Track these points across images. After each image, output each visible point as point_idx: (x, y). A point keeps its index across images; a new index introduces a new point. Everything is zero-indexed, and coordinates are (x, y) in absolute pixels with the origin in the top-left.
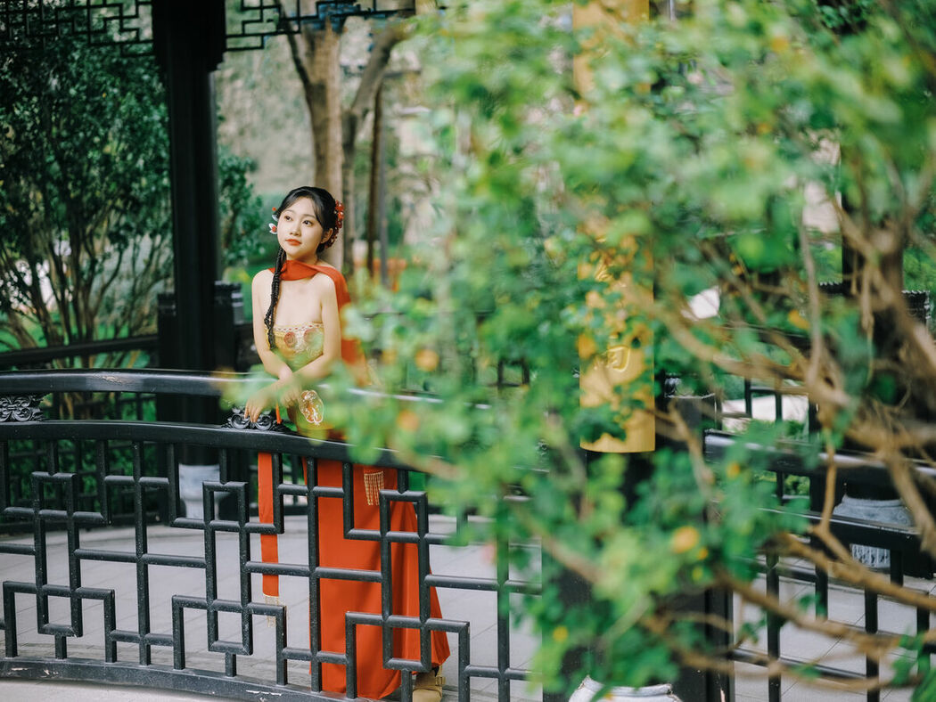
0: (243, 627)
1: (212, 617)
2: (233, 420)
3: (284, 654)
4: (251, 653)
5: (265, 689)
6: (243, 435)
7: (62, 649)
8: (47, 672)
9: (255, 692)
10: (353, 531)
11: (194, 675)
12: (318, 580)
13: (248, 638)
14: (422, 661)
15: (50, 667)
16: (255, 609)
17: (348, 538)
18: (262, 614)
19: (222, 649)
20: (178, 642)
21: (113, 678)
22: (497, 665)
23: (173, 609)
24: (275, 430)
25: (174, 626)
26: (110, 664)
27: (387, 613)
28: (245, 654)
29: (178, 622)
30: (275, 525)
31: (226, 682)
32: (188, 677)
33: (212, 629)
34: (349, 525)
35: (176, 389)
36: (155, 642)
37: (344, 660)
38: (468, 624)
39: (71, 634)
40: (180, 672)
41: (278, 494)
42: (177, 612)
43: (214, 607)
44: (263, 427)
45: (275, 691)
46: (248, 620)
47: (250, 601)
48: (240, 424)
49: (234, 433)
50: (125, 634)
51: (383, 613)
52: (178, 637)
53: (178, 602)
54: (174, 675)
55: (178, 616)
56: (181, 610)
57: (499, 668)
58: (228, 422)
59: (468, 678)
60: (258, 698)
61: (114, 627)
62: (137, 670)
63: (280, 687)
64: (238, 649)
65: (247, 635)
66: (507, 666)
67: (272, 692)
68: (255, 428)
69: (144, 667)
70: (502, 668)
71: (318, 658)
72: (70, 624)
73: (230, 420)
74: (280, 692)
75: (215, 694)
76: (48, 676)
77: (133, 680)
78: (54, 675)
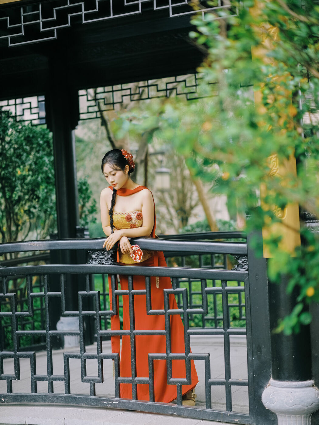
0: (99, 367)
1: (83, 363)
2: (92, 261)
3: (118, 381)
4: (103, 382)
5: (110, 401)
6: (97, 267)
7: (10, 388)
8: (3, 400)
9: (105, 402)
10: (151, 311)
11: (75, 396)
12: (135, 336)
13: (101, 373)
14: (187, 378)
15: (4, 397)
16: (104, 356)
17: (149, 315)
18: (108, 358)
19: (88, 381)
20: (67, 378)
21: (36, 401)
22: (225, 378)
23: (64, 360)
24: (113, 264)
25: (65, 370)
26: (34, 394)
27: (169, 352)
28: (100, 382)
29: (66, 367)
30: (113, 311)
31: (91, 398)
32: (72, 397)
33: (83, 369)
34: (149, 308)
35: (64, 247)
36: (55, 379)
37: (148, 381)
38: (209, 355)
39: (14, 379)
40: (68, 395)
41: (114, 295)
42: (66, 361)
43: (84, 357)
44: (107, 263)
45: (115, 401)
46: (101, 363)
47: (102, 352)
48: (96, 262)
49: (93, 266)
50: (41, 376)
51: (167, 352)
52: (67, 376)
53: (66, 356)
54: (65, 397)
55: (66, 363)
56: (68, 360)
57: (226, 379)
58: (90, 261)
59: (210, 386)
60: (107, 405)
61: (35, 373)
62: (47, 396)
63: (118, 399)
64: (96, 380)
65: (100, 371)
66: (230, 377)
67: (113, 401)
68: (103, 264)
69: (50, 394)
70: (227, 378)
71: (135, 381)
72: (14, 374)
73: (90, 260)
74: (117, 401)
75: (85, 405)
76: (4, 402)
77: (45, 401)
78: (6, 401)
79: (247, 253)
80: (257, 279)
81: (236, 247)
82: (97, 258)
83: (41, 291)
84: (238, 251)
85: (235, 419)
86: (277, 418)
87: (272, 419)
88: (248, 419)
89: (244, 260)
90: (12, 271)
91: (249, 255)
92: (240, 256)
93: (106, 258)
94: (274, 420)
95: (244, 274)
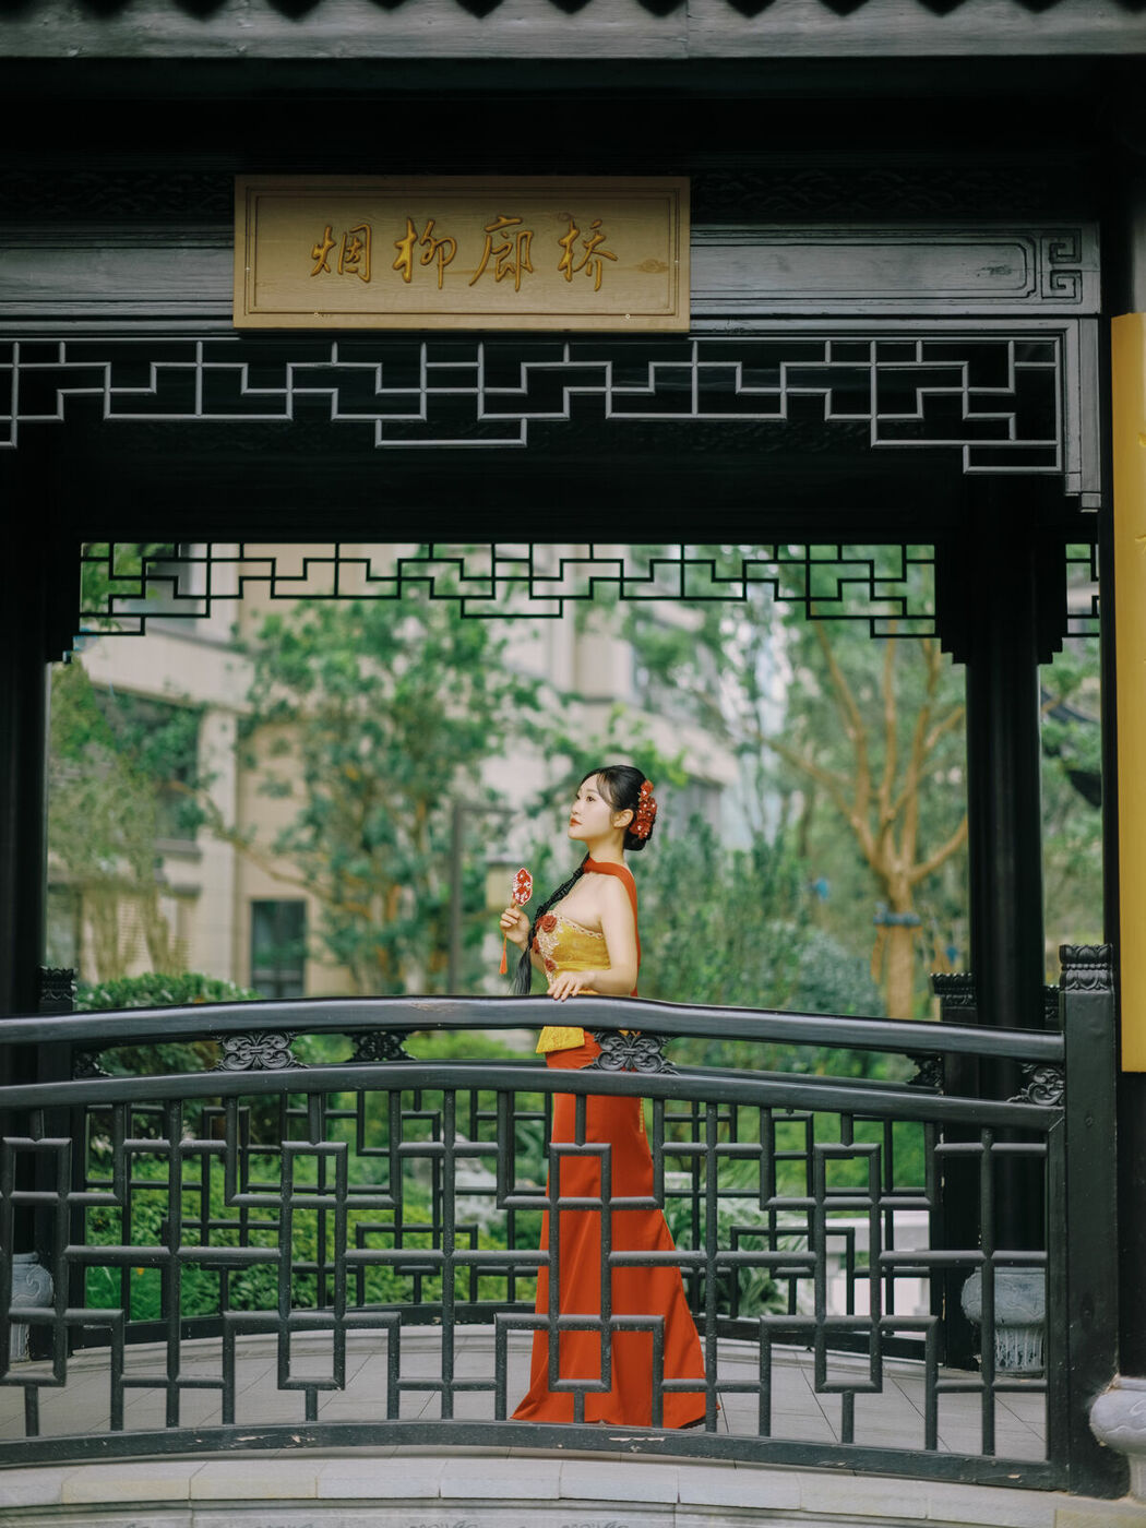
7: (311, 1409)
8: (297, 1439)
9: (623, 1439)
15: (299, 1431)
26: (392, 1421)
29: (503, 1353)
36: (462, 1387)
39: (333, 1387)
42: (503, 1337)
45: (655, 1436)
52: (503, 1376)
53: (505, 1322)
54: (490, 1427)
55: (503, 1344)
56: (506, 1335)
57: (984, 1377)
59: (937, 1395)
61: (399, 1373)
66: (993, 1375)
70: (988, 1377)
74: (661, 1436)
75: (563, 1448)
76: (299, 1446)
77: (436, 1441)
78: (307, 1443)
79: (1065, 1055)
80: (1089, 1127)
81: (1036, 1043)
82: (615, 1053)
83: (436, 1139)
84: (1042, 1052)
85: (1011, 1473)
86: (1128, 1467)
87: (1117, 1470)
88: (1047, 1473)
89: (1048, 1075)
90: (348, 1079)
91: (1069, 1065)
92: (1041, 1064)
93: (644, 1055)
94: (1120, 1473)
95: (1049, 1113)
